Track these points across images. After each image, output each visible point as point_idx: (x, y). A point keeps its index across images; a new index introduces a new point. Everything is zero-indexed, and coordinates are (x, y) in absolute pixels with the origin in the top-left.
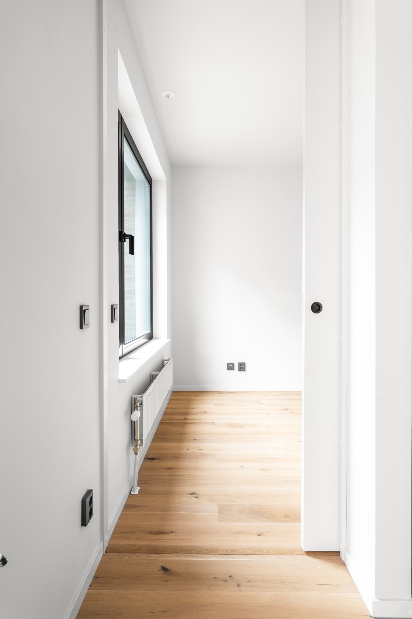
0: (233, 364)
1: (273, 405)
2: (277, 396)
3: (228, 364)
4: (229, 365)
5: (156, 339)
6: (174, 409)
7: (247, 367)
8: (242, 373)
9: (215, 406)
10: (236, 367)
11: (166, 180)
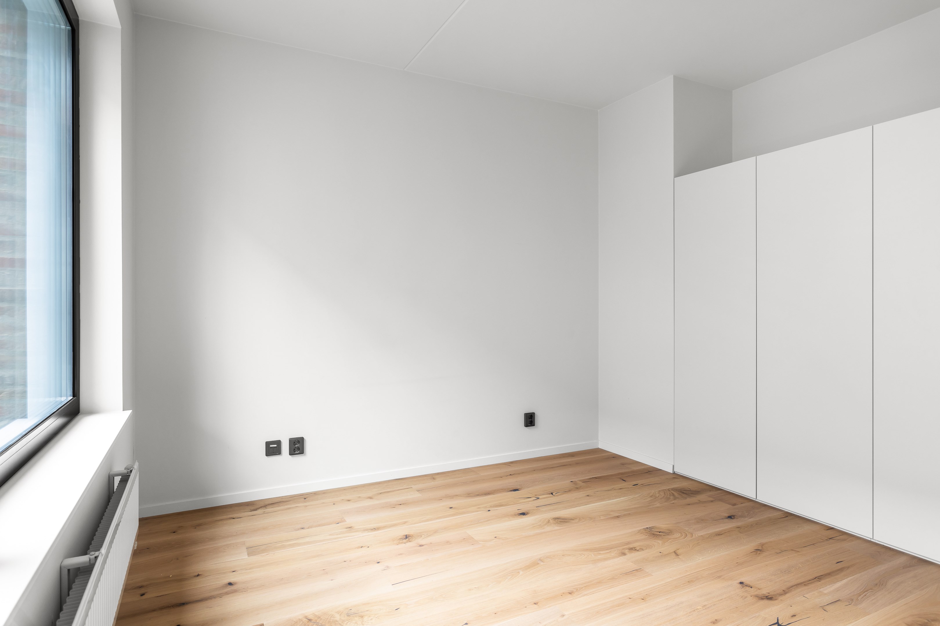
0: (279, 443)
1: (375, 529)
2: (371, 498)
3: (268, 444)
4: (271, 446)
5: (91, 412)
6: (142, 591)
7: (308, 446)
8: (298, 458)
9: (249, 555)
10: (285, 447)
11: (120, 27)
